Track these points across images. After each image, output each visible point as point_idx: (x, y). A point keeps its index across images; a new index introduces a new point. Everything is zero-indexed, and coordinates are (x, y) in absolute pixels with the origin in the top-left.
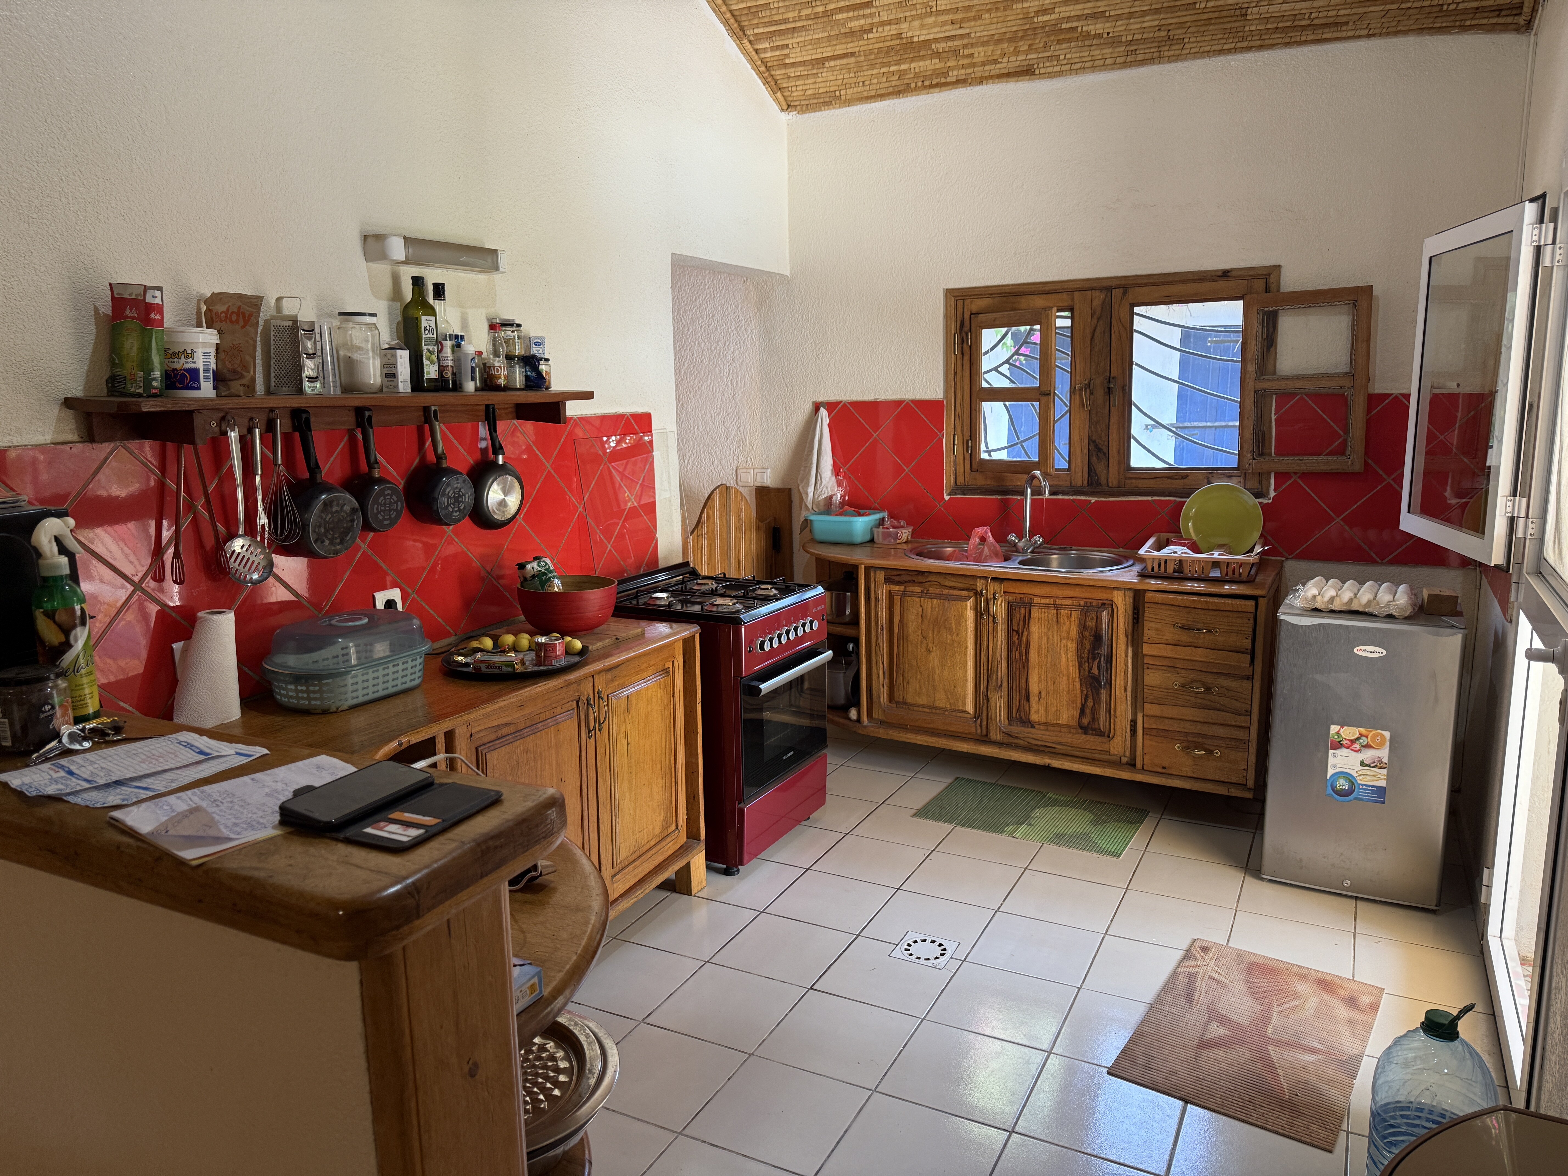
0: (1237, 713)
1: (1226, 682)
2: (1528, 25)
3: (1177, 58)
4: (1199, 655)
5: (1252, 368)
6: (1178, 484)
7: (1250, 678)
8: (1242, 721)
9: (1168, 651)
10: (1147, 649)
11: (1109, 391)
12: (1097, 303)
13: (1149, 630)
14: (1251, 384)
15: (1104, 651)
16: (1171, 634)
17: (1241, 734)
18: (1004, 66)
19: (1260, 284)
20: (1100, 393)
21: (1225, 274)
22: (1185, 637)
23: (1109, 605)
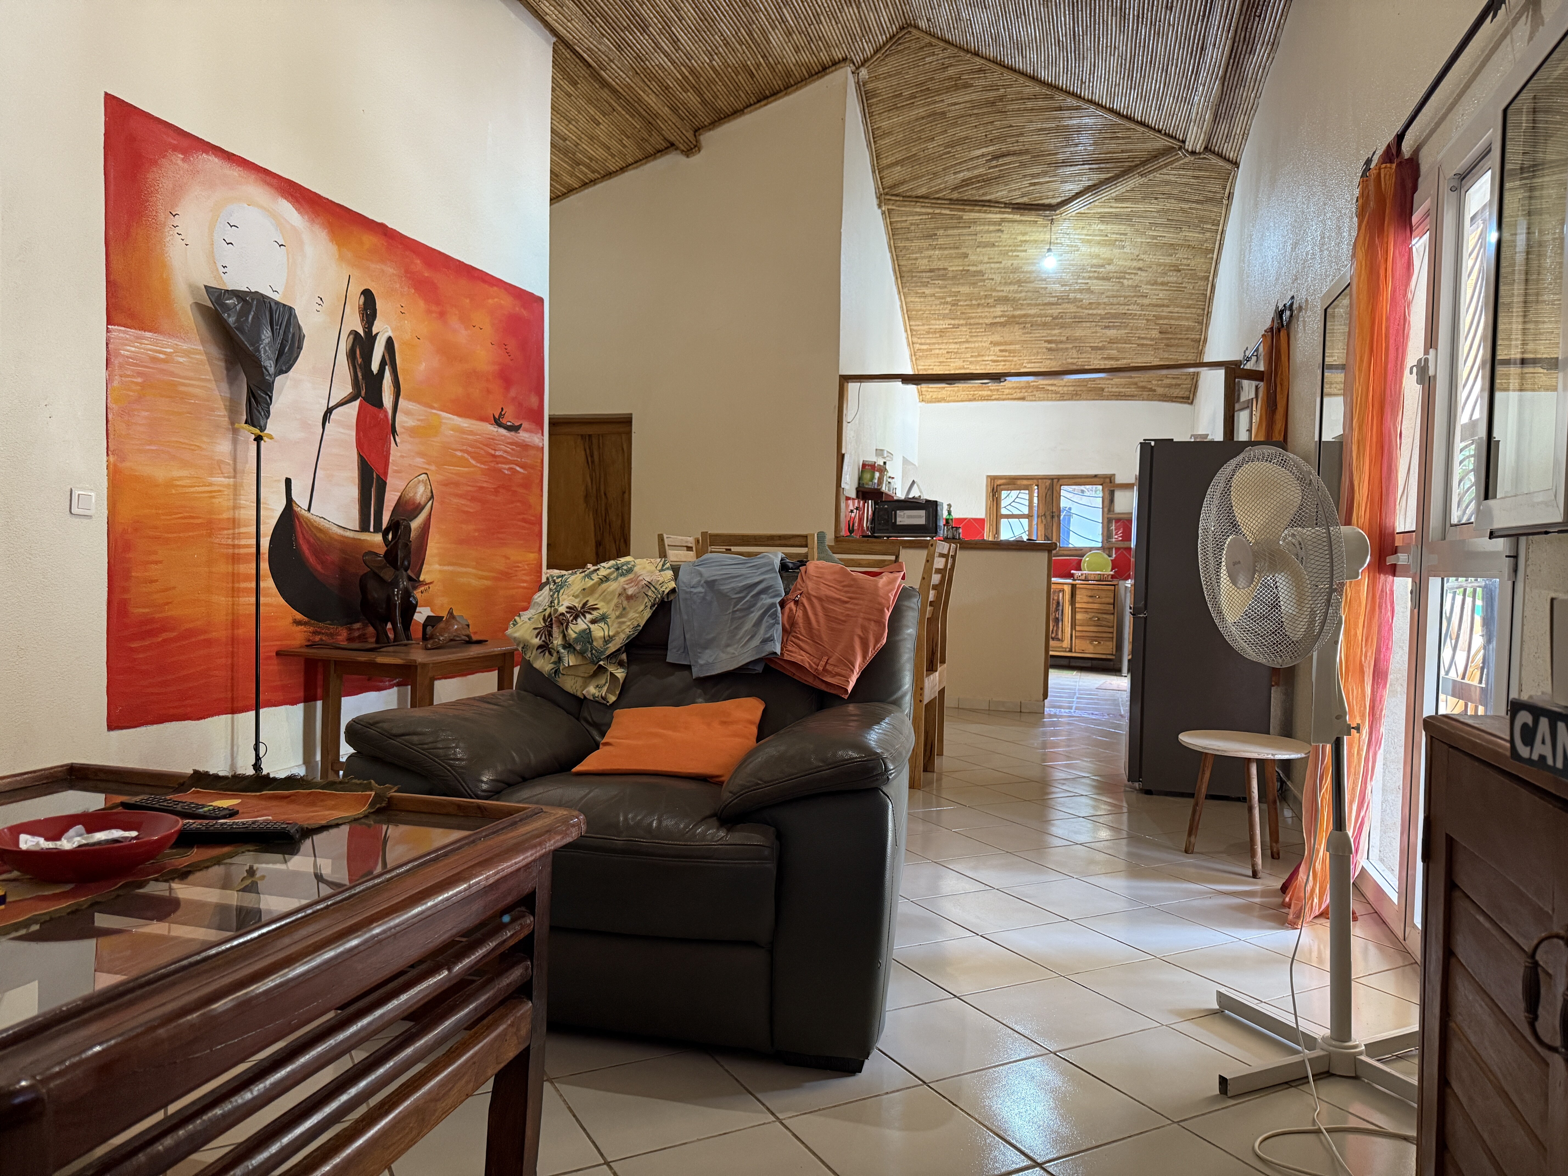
0: (1109, 627)
1: (1105, 616)
2: (1192, 403)
3: (1078, 400)
4: (1095, 606)
5: (1106, 510)
6: (1080, 552)
7: (1113, 614)
8: (1110, 630)
9: (1084, 606)
10: (1077, 605)
11: (1053, 517)
12: (1047, 484)
13: (1078, 598)
14: (1106, 516)
15: (1060, 608)
16: (1086, 599)
17: (1110, 635)
18: (1014, 396)
19: (1108, 480)
20: (1049, 518)
21: (1096, 476)
22: (1090, 600)
23: (1063, 590)
